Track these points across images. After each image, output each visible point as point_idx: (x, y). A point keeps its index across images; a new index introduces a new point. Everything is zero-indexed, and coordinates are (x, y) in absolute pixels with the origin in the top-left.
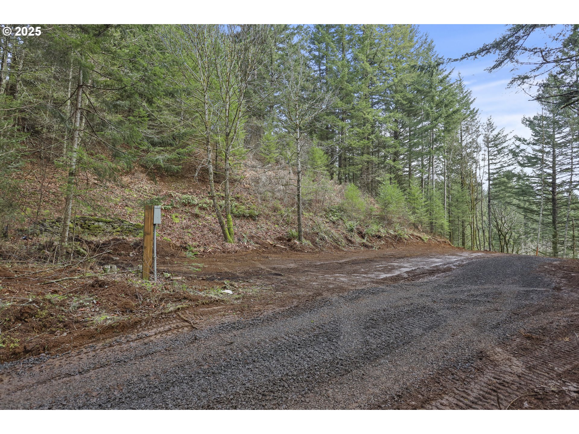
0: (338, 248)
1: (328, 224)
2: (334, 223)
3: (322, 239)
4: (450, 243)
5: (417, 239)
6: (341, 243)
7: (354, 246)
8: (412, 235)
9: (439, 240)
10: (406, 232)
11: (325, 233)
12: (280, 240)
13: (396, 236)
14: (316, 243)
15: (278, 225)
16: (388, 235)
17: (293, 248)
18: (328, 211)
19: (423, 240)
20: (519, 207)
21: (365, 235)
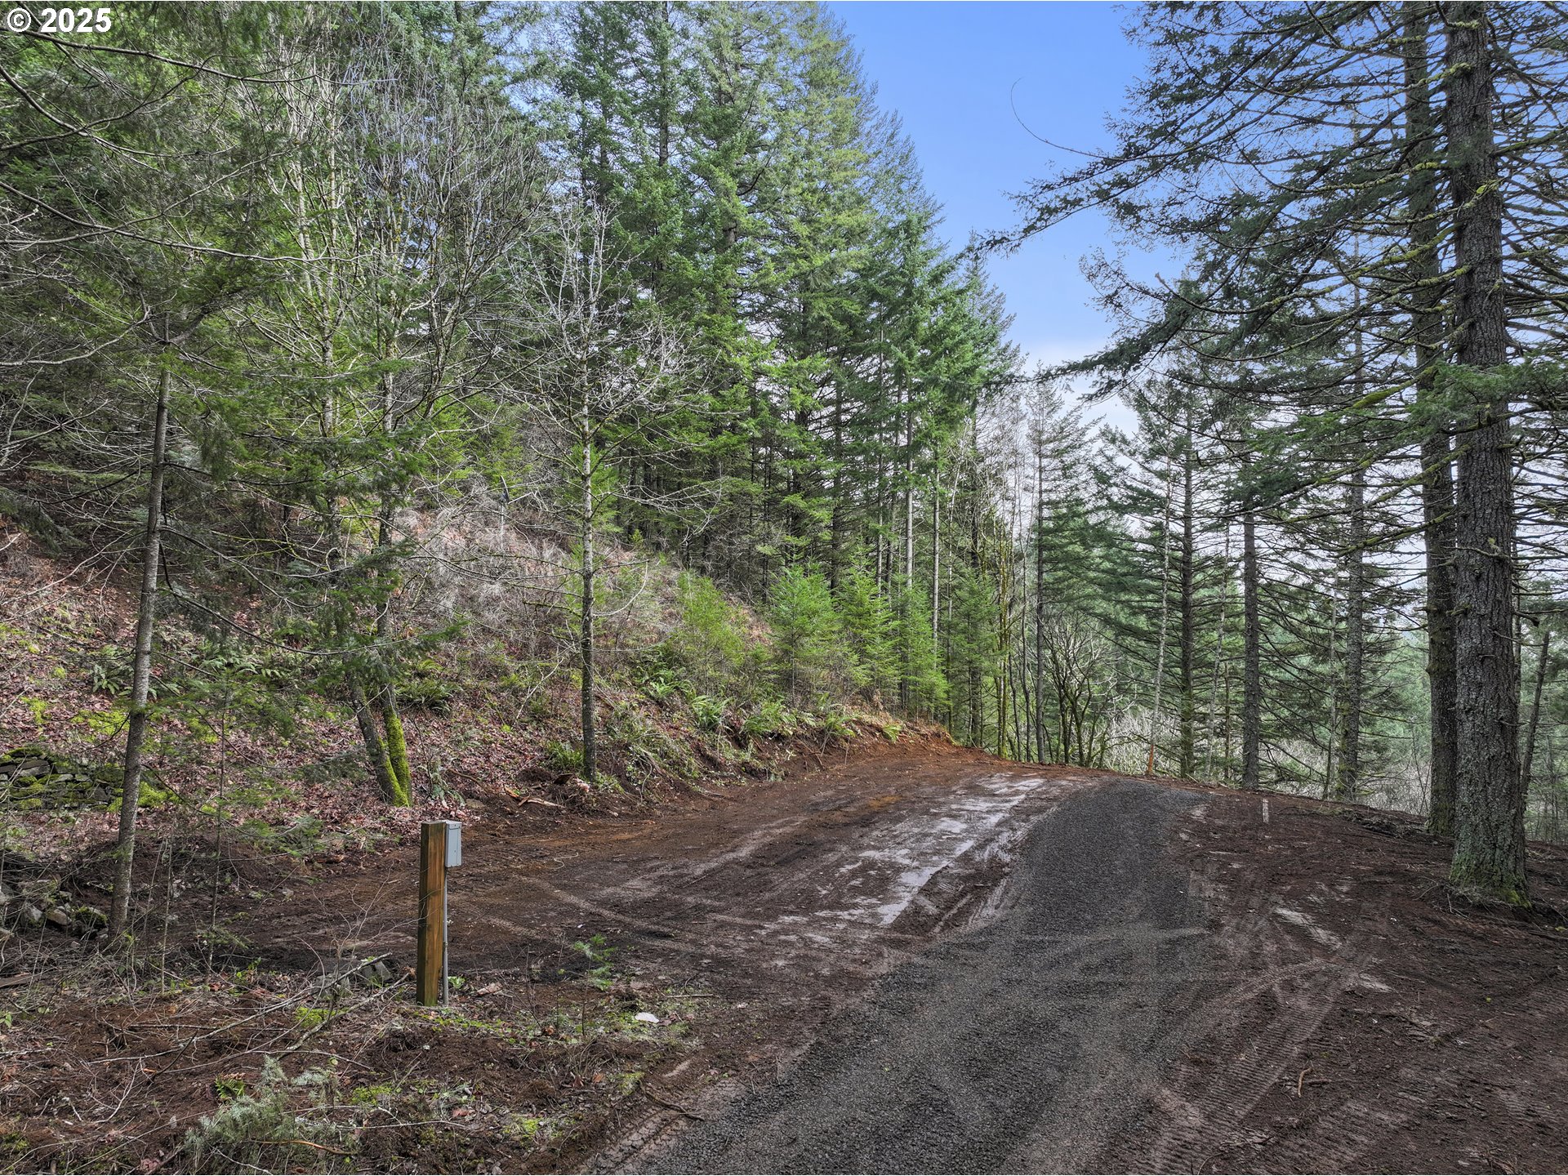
0: (687, 789)
1: (644, 708)
2: (660, 704)
3: (641, 763)
4: (948, 736)
5: (874, 735)
6: (689, 770)
7: (724, 777)
8: (859, 722)
9: (923, 731)
10: (846, 715)
11: (647, 743)
12: (533, 779)
13: (822, 732)
14: (629, 779)
15: (510, 724)
16: (801, 732)
17: (576, 804)
18: (639, 668)
19: (886, 737)
20: (1106, 620)
21: (744, 735)
